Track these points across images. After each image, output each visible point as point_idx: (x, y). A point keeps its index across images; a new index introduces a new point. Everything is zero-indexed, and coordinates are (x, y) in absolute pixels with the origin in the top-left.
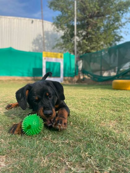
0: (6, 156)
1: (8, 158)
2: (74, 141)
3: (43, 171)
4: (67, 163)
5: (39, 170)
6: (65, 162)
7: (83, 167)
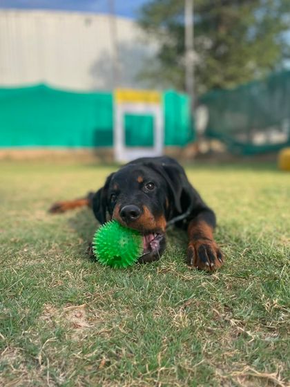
0: (87, 307)
1: (91, 309)
2: (231, 276)
3: (183, 336)
4: (232, 321)
5: (174, 335)
6: (226, 318)
7: (271, 330)
